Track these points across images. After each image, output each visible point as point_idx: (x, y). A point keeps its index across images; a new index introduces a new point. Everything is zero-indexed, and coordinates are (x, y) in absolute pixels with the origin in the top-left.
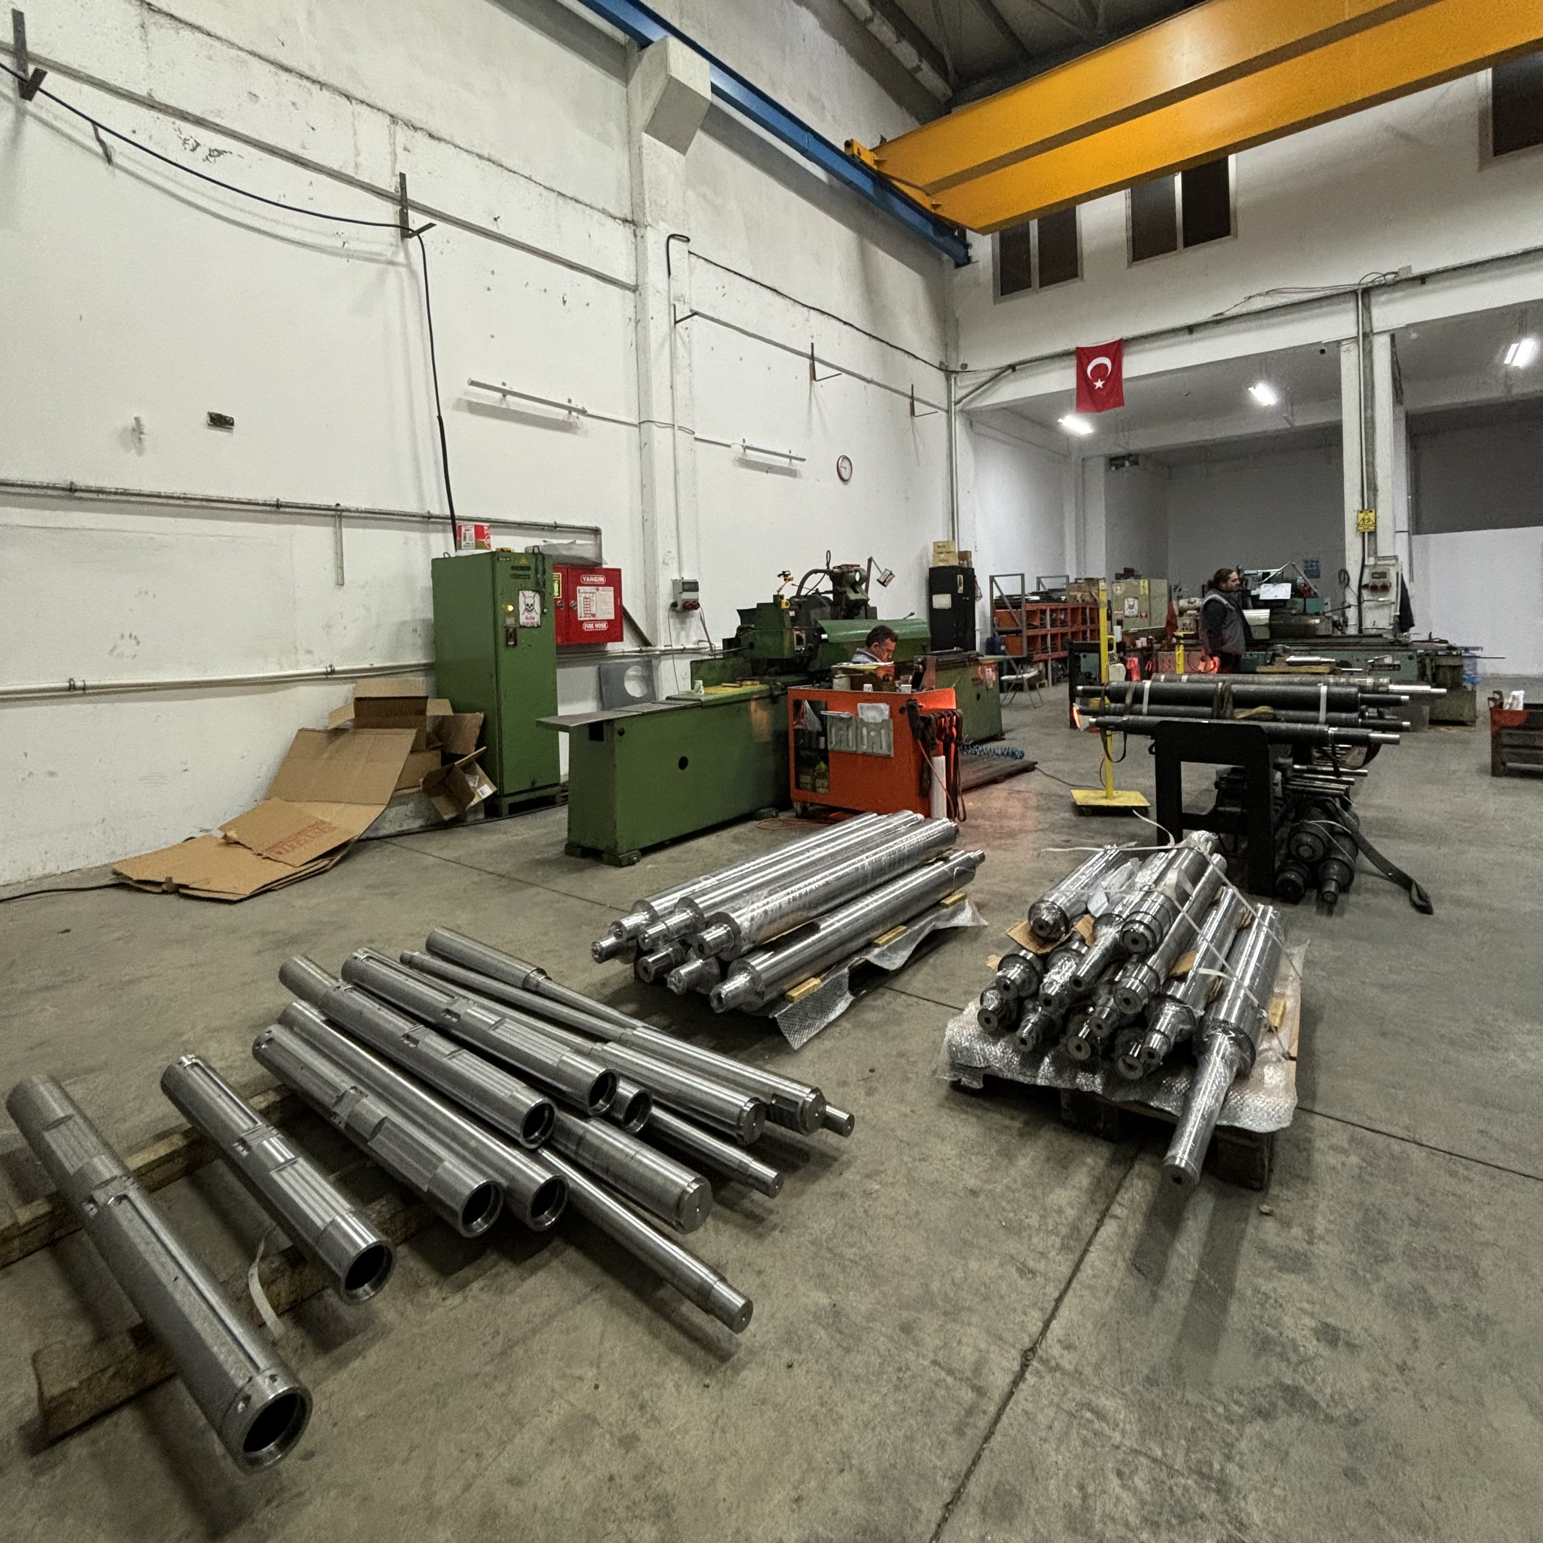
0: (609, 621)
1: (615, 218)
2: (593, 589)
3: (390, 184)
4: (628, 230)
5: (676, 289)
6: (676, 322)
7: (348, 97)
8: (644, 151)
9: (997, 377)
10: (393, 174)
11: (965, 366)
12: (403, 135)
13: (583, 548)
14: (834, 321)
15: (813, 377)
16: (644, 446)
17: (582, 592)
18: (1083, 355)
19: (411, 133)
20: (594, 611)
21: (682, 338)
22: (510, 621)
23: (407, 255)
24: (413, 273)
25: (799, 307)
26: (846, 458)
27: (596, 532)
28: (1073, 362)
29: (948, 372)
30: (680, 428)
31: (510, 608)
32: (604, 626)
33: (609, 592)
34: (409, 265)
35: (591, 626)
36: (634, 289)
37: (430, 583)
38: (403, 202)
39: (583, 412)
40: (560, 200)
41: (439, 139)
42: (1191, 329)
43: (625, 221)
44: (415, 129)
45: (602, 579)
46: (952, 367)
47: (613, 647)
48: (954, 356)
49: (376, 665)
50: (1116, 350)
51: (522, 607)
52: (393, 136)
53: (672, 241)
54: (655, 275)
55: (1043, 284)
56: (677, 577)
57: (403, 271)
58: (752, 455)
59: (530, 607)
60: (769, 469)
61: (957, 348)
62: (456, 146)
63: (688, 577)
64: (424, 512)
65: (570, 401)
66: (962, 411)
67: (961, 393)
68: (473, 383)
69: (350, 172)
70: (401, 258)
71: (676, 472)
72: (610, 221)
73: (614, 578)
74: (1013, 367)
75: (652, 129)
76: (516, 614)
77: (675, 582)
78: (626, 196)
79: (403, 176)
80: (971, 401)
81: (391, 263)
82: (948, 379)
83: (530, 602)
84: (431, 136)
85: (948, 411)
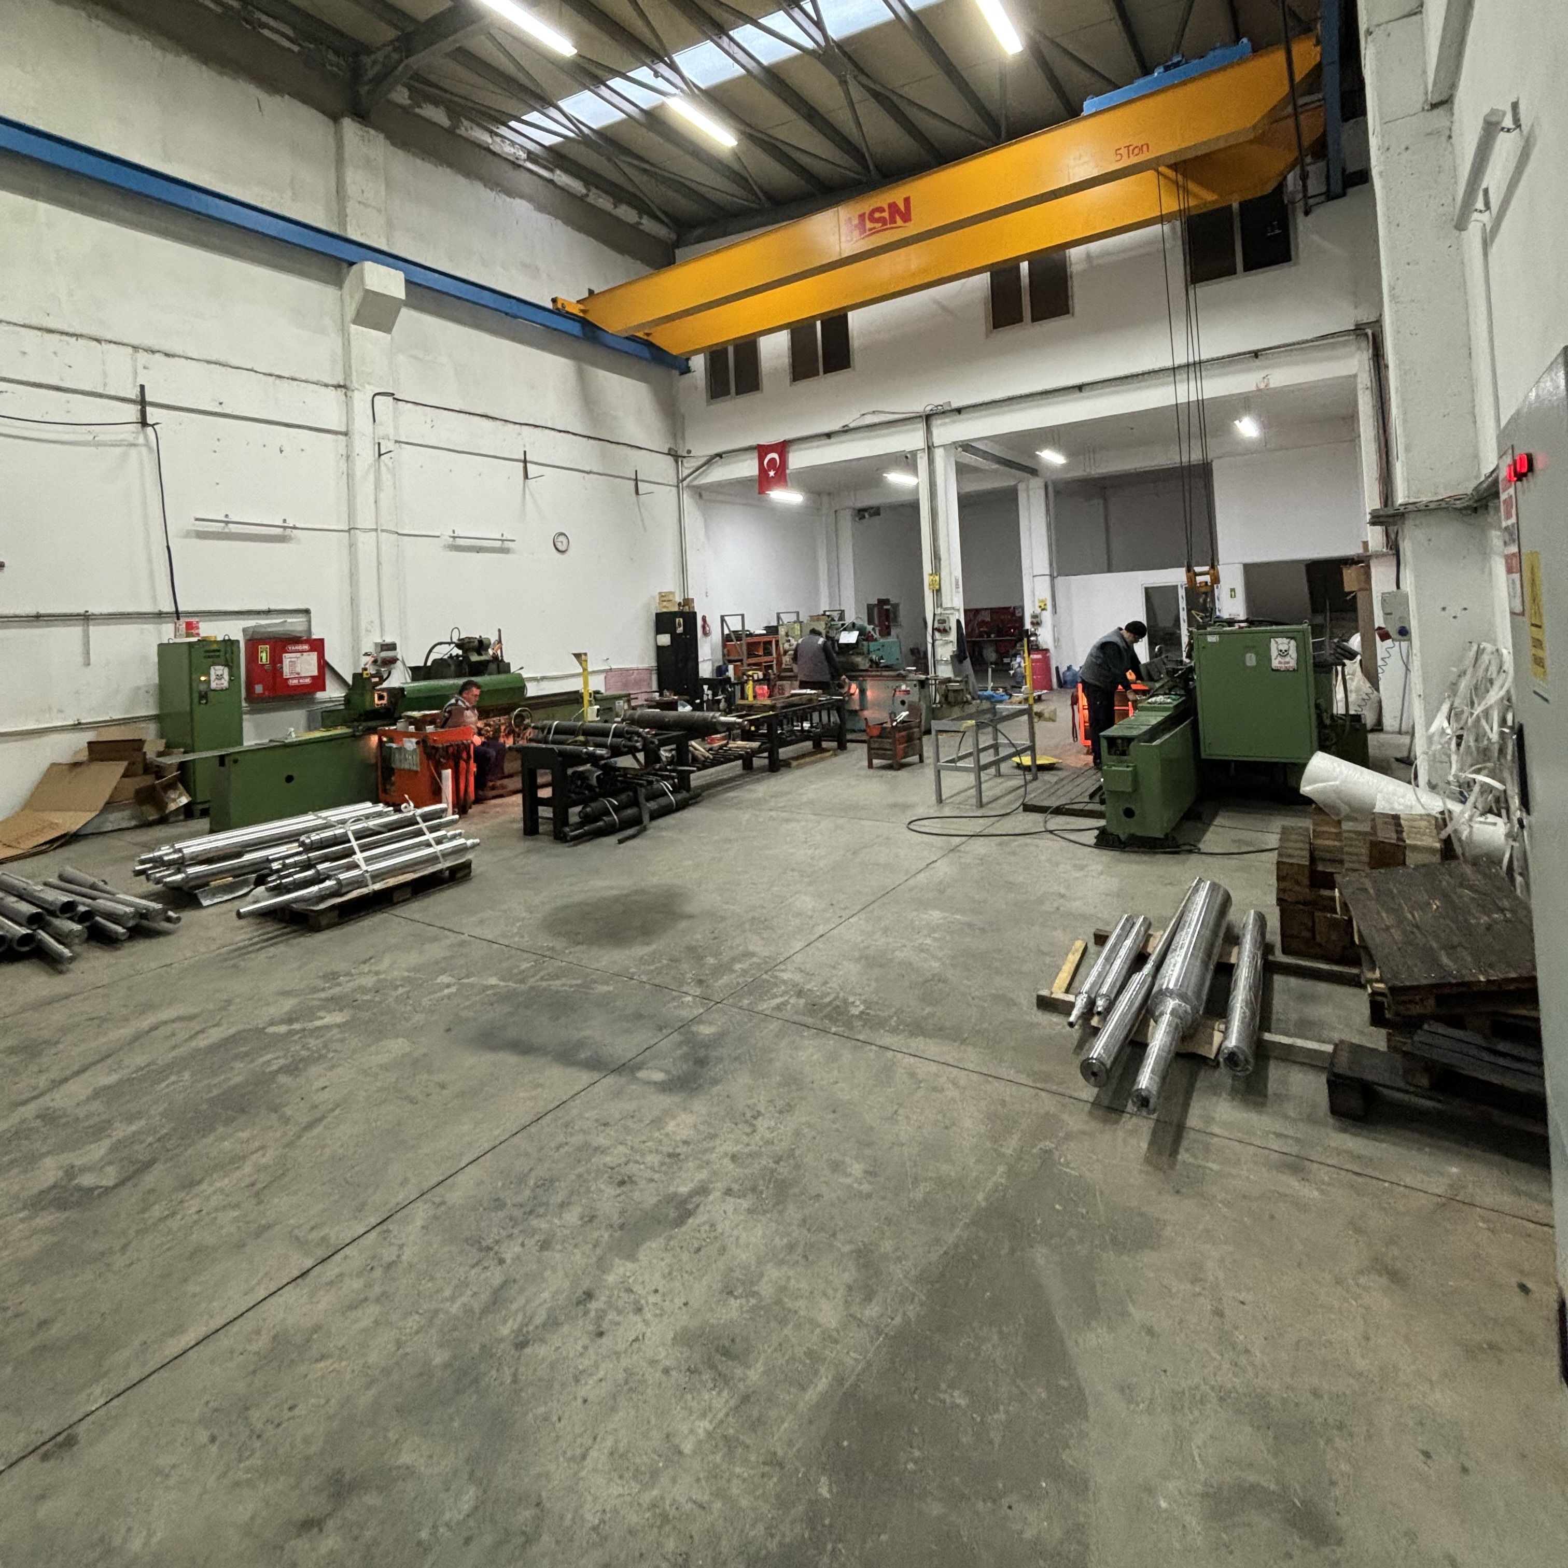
0: (313, 677)
1: (326, 385)
2: (299, 655)
3: (134, 394)
4: (340, 393)
5: (381, 431)
6: (380, 455)
7: (98, 341)
8: (352, 337)
9: (710, 461)
10: (135, 386)
11: (689, 452)
12: (142, 357)
13: (295, 624)
14: (547, 431)
15: (526, 476)
16: (352, 545)
17: (287, 658)
18: (762, 451)
19: (150, 356)
20: (298, 670)
21: (386, 465)
22: (203, 688)
23: (146, 437)
24: (150, 448)
25: (511, 426)
26: (562, 534)
27: (307, 612)
28: (755, 455)
29: (676, 456)
30: (382, 531)
31: (203, 678)
32: (308, 681)
33: (314, 656)
34: (147, 444)
35: (295, 682)
36: (346, 434)
37: (156, 660)
38: (143, 403)
39: (295, 528)
40: (278, 381)
41: (174, 356)
42: (829, 435)
43: (340, 386)
44: (153, 352)
45: (306, 647)
46: (680, 453)
47: (320, 695)
48: (680, 441)
49: (114, 718)
50: (782, 448)
51: (213, 677)
52: (135, 360)
53: (377, 398)
54: (362, 422)
55: (738, 393)
56: (379, 641)
57: (144, 450)
58: (460, 542)
59: (220, 677)
60: (479, 550)
61: (683, 438)
62: (187, 358)
63: (388, 640)
64: (156, 611)
65: (285, 521)
66: (688, 486)
67: (686, 472)
68: (197, 519)
69: (100, 390)
70: (141, 440)
71: (379, 563)
72: (323, 389)
73: (318, 646)
74: (720, 455)
75: (359, 320)
76: (208, 682)
77: (376, 644)
78: (339, 367)
79: (142, 387)
80: (695, 478)
81: (134, 445)
82: (677, 462)
83: (219, 673)
84: (167, 355)
85: (678, 487)
